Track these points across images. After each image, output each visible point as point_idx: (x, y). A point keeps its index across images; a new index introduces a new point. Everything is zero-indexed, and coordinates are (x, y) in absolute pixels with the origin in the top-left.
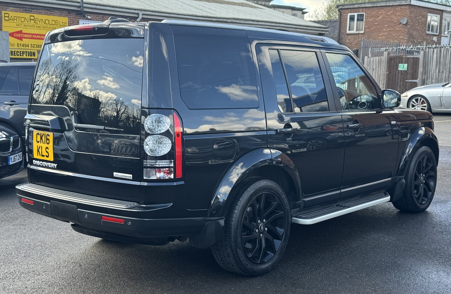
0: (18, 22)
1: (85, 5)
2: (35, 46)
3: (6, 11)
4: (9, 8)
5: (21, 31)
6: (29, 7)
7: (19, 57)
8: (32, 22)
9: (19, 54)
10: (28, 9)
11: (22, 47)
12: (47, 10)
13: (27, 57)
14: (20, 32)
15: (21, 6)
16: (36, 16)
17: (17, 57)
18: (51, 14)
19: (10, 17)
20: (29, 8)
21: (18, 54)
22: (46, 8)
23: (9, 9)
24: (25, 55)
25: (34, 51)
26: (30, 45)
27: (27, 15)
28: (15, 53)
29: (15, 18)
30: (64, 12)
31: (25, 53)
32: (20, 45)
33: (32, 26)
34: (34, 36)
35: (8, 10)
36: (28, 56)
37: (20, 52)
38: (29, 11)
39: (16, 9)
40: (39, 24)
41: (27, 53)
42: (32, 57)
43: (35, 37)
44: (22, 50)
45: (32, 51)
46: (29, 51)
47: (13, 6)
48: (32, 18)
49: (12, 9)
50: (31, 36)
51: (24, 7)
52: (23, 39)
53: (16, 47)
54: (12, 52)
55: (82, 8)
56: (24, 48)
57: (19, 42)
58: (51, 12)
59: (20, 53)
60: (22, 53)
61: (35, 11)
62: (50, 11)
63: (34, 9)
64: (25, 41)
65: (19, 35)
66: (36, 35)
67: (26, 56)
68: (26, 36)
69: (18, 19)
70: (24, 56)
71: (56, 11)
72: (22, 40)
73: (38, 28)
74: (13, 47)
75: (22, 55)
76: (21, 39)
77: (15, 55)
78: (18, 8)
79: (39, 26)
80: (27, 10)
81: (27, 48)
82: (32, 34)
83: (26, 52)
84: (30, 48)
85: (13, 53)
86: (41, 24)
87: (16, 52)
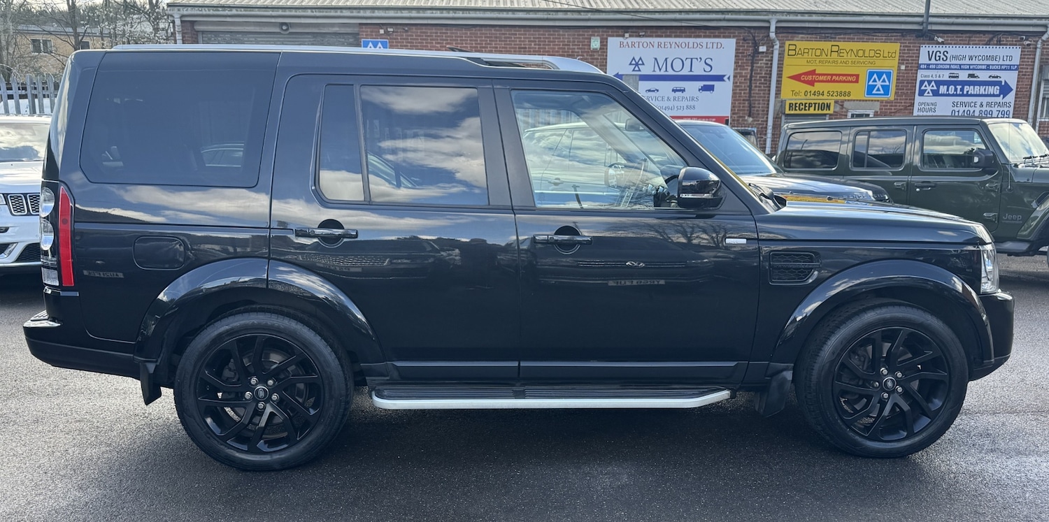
0: (810, 56)
1: (931, 20)
2: (835, 94)
3: (792, 40)
4: (797, 35)
5: (815, 70)
6: (831, 31)
7: (803, 112)
8: (835, 55)
9: (803, 107)
10: (829, 35)
11: (813, 97)
12: (863, 33)
13: (816, 112)
14: (813, 72)
15: (818, 31)
16: (842, 45)
17: (798, 112)
18: (869, 39)
19: (797, 50)
20: (831, 33)
21: (801, 107)
22: (860, 31)
23: (798, 37)
24: (812, 109)
25: (828, 102)
26: (825, 93)
27: (826, 45)
28: (796, 107)
29: (806, 51)
30: (895, 34)
31: (813, 105)
32: (809, 94)
33: (834, 62)
34: (834, 77)
35: (795, 39)
36: (818, 110)
37: (806, 104)
38: (831, 38)
39: (809, 36)
40: (845, 57)
41: (817, 105)
42: (825, 112)
43: (837, 78)
44: (808, 102)
45: (826, 102)
46: (821, 102)
47: (805, 32)
48: (835, 49)
49: (802, 38)
50: (829, 78)
51: (822, 32)
52: (816, 84)
53: (803, 97)
54: (791, 105)
55: (924, 24)
56: (816, 97)
57: (809, 88)
58: (870, 37)
59: (805, 107)
60: (807, 105)
61: (842, 36)
62: (869, 35)
63: (840, 34)
64: (819, 87)
65: (810, 78)
66: (839, 75)
67: (815, 110)
68: (821, 78)
69: (810, 53)
70: (812, 111)
71: (880, 34)
72: (813, 86)
73: (844, 65)
74: (797, 97)
75: (807, 108)
76: (811, 83)
77: (796, 110)
78: (812, 34)
79: (845, 60)
80: (828, 37)
81: (821, 97)
82: (832, 75)
83: (815, 104)
84: (825, 97)
85: (794, 107)
86: (849, 57)
87: (797, 105)
